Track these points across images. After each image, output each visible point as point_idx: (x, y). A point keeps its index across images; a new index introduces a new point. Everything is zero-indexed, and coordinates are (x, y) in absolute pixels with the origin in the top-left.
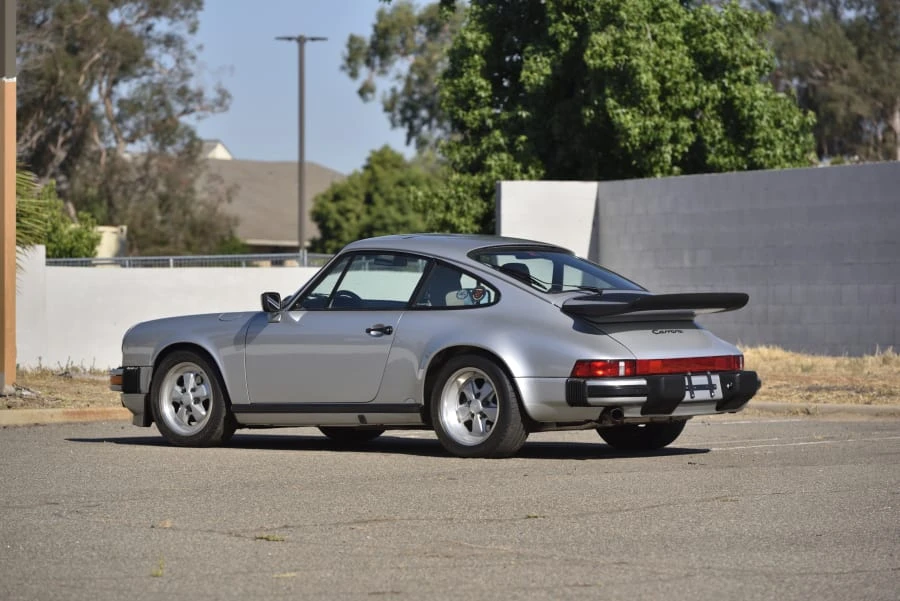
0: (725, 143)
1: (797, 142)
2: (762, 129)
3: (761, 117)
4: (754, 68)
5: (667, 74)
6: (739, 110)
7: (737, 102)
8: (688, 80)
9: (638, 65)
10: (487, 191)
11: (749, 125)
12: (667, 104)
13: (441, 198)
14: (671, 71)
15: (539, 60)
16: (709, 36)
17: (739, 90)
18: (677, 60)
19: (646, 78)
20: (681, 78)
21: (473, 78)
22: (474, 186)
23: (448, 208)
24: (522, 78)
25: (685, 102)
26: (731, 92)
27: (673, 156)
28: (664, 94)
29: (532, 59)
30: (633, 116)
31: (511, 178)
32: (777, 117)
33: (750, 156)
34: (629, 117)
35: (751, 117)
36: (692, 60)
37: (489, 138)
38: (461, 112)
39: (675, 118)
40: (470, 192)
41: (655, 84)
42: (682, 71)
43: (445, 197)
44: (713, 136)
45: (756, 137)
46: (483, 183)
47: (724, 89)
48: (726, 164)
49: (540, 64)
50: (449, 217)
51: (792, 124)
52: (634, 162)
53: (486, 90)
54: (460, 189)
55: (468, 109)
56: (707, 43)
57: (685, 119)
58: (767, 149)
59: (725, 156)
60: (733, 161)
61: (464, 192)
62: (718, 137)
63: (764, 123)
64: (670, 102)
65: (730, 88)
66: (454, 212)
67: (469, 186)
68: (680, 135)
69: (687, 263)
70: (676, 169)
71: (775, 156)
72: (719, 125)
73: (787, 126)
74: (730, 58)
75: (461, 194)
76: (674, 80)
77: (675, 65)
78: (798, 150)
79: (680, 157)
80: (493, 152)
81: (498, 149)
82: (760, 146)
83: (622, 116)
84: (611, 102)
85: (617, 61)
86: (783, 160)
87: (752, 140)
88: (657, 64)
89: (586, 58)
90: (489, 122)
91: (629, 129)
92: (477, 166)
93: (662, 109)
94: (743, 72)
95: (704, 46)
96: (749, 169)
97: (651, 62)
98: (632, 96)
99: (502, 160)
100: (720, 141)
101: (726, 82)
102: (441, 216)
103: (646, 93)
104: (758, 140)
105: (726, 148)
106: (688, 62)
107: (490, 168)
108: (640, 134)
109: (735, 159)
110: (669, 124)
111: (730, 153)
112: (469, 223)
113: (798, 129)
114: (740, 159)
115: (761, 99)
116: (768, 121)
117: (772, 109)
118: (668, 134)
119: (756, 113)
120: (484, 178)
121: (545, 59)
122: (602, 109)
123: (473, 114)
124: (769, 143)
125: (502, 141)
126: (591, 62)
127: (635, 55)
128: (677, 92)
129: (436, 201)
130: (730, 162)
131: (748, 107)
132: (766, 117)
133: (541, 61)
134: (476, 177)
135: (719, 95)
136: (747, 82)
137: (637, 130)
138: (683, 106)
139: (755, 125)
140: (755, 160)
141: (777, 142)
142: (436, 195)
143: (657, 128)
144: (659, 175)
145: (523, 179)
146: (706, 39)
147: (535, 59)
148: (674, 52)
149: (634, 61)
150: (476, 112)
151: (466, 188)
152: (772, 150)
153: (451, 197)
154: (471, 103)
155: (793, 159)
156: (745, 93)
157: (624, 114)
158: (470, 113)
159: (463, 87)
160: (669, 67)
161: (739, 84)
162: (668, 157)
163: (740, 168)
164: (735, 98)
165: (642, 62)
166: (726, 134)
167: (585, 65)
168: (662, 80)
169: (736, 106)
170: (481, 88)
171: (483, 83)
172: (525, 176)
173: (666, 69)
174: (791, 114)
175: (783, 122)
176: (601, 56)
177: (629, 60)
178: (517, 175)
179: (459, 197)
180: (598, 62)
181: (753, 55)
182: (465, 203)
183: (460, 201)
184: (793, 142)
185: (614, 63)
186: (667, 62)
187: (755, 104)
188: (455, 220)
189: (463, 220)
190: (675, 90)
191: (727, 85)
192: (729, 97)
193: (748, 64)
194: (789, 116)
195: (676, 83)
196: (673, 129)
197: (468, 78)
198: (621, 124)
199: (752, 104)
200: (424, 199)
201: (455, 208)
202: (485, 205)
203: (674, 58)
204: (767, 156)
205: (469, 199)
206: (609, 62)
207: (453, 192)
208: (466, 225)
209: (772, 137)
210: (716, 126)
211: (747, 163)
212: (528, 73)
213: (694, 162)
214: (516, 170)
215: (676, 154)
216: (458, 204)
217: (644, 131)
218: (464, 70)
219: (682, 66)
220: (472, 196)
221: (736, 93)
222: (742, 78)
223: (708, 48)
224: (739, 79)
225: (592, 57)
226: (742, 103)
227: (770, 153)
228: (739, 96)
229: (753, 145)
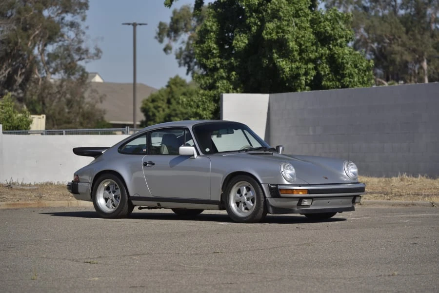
0: (330, 75)
1: (365, 75)
2: (348, 68)
3: (347, 63)
4: (344, 39)
5: (302, 42)
6: (337, 59)
7: (336, 56)
8: (313, 45)
9: (288, 38)
10: (217, 98)
11: (342, 66)
12: (302, 57)
13: (195, 102)
14: (304, 41)
15: (241, 35)
16: (322, 24)
17: (337, 50)
18: (307, 35)
19: (292, 44)
20: (309, 44)
21: (210, 44)
22: (210, 96)
23: (198, 106)
24: (233, 44)
25: (311, 55)
26: (334, 51)
27: (306, 82)
28: (301, 52)
29: (238, 35)
30: (286, 62)
31: (228, 92)
32: (355, 63)
33: (342, 81)
34: (284, 63)
35: (343, 63)
36: (314, 36)
37: (218, 73)
38: (204, 60)
39: (306, 64)
40: (209, 99)
41: (297, 47)
42: (310, 40)
43: (196, 101)
44: (325, 72)
45: (345, 72)
46: (215, 94)
47: (330, 49)
48: (331, 85)
49: (242, 37)
50: (198, 111)
51: (363, 66)
52: (287, 84)
53: (216, 50)
54: (204, 97)
55: (207, 59)
56: (322, 27)
57: (311, 64)
58: (350, 78)
59: (331, 82)
60: (334, 84)
61: (206, 99)
62: (327, 73)
63: (349, 66)
64: (304, 55)
65: (333, 49)
66: (201, 108)
67: (208, 96)
68: (309, 71)
69: (311, 133)
70: (307, 88)
71: (354, 81)
72: (328, 67)
73: (360, 67)
74: (333, 35)
75: (204, 100)
76: (305, 45)
77: (306, 38)
78: (365, 79)
79: (309, 82)
80: (219, 80)
81: (222, 78)
82: (347, 77)
83: (281, 62)
84: (275, 55)
85: (278, 36)
86: (358, 84)
87: (343, 74)
88: (298, 38)
89: (263, 35)
90: (218, 65)
91: (284, 68)
92: (212, 87)
93: (300, 59)
94: (339, 41)
95: (320, 29)
96: (342, 88)
97: (295, 36)
98: (285, 53)
99: (223, 83)
100: (328, 74)
101: (331, 46)
102: (195, 110)
103: (292, 51)
104: (346, 74)
105: (331, 77)
106: (312, 37)
107: (218, 87)
108: (289, 71)
110: (304, 66)
111: (333, 80)
112: (208, 114)
113: (365, 69)
114: (338, 83)
115: (347, 54)
116: (351, 65)
117: (352, 59)
118: (303, 71)
119: (345, 61)
120: (215, 92)
121: (244, 35)
122: (271, 60)
123: (210, 61)
124: (351, 75)
125: (224, 74)
126: (266, 36)
127: (287, 33)
128: (307, 51)
129: (192, 103)
130: (333, 84)
131: (341, 58)
132: (350, 63)
133: (243, 36)
134: (211, 92)
135: (328, 52)
136: (341, 46)
137: (288, 69)
138: (310, 58)
139: (344, 67)
140: (344, 83)
141: (355, 75)
142: (192, 100)
143: (298, 68)
144: (299, 91)
145: (233, 93)
146: (321, 25)
147: (240, 35)
148: (306, 32)
149: (286, 36)
150: (212, 60)
151: (207, 97)
153: (200, 101)
154: (210, 56)
155: (363, 83)
156: (340, 51)
157: (282, 61)
158: (209, 61)
159: (205, 48)
160: (303, 39)
161: (337, 47)
162: (304, 82)
163: (338, 87)
164: (335, 53)
165: (290, 37)
166: (331, 71)
167: (263, 39)
168: (300, 45)
169: (335, 58)
170: (214, 48)
171: (215, 46)
172: (235, 91)
173: (302, 40)
174: (362, 61)
175: (358, 65)
176: (271, 34)
177: (285, 36)
178: (230, 91)
179: (203, 101)
180: (269, 36)
181: (344, 33)
182: (206, 104)
183: (204, 103)
184: (363, 75)
185: (277, 37)
186: (302, 37)
187: (344, 56)
188: (201, 112)
189: (205, 112)
190: (306, 50)
191: (331, 47)
192: (332, 53)
193: (341, 37)
194: (361, 62)
195: (307, 47)
196: (305, 68)
197: (208, 44)
198: (280, 66)
199: (343, 57)
200: (186, 102)
201: (201, 106)
202: (216, 105)
203: (306, 35)
204: (350, 82)
205: (208, 102)
206: (274, 36)
207: (201, 99)
208: (206, 115)
209: (353, 72)
210: (326, 67)
211: (341, 85)
212: (236, 42)
213: (316, 84)
214: (230, 88)
215: (307, 80)
216: (202, 105)
217: (291, 69)
218: (206, 40)
219: (309, 39)
220: (209, 101)
221: (336, 52)
222: (339, 44)
223: (322, 30)
224: (337, 45)
225: (266, 34)
226: (338, 56)
227: (352, 80)
228: (337, 53)
229: (343, 76)
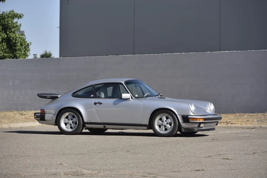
0: (7, 50)
2: (18, 46)
3: (18, 43)
6: (12, 40)
7: (11, 38)
11: (15, 44)
16: (6, 19)
17: (12, 35)
26: (10, 35)
32: (21, 43)
33: (14, 53)
35: (16, 43)
36: (1, 26)
44: (4, 48)
45: (16, 48)
56: (6, 21)
59: (7, 53)
69: (11, 84)
82: (17, 51)
87: (15, 49)
94: (13, 30)
95: (5, 22)
100: (6, 49)
104: (17, 49)
109: (10, 54)
114: (11, 54)
115: (18, 38)
117: (20, 40)
119: (17, 41)
124: (20, 50)
130: (8, 55)
135: (6, 36)
136: (14, 33)
139: (16, 45)
140: (16, 55)
146: (5, 20)
152: (21, 52)
156: (14, 36)
166: (7, 47)
175: (23, 44)
191: (8, 33)
192: (9, 37)
193: (14, 28)
194: (24, 42)
199: (16, 39)
209: (21, 48)
210: (4, 45)
211: (13, 55)
223: (6, 23)
224: (12, 32)
226: (13, 38)
227: (20, 53)
228: (12, 36)
229: (15, 50)
